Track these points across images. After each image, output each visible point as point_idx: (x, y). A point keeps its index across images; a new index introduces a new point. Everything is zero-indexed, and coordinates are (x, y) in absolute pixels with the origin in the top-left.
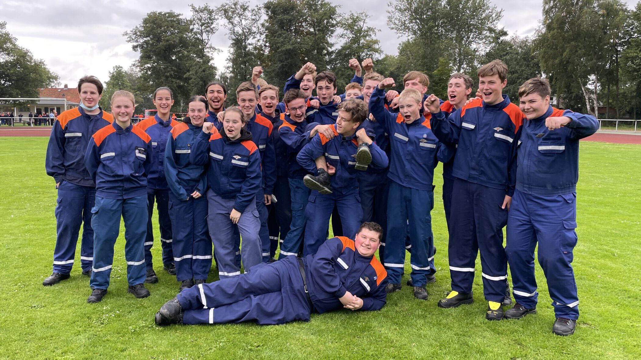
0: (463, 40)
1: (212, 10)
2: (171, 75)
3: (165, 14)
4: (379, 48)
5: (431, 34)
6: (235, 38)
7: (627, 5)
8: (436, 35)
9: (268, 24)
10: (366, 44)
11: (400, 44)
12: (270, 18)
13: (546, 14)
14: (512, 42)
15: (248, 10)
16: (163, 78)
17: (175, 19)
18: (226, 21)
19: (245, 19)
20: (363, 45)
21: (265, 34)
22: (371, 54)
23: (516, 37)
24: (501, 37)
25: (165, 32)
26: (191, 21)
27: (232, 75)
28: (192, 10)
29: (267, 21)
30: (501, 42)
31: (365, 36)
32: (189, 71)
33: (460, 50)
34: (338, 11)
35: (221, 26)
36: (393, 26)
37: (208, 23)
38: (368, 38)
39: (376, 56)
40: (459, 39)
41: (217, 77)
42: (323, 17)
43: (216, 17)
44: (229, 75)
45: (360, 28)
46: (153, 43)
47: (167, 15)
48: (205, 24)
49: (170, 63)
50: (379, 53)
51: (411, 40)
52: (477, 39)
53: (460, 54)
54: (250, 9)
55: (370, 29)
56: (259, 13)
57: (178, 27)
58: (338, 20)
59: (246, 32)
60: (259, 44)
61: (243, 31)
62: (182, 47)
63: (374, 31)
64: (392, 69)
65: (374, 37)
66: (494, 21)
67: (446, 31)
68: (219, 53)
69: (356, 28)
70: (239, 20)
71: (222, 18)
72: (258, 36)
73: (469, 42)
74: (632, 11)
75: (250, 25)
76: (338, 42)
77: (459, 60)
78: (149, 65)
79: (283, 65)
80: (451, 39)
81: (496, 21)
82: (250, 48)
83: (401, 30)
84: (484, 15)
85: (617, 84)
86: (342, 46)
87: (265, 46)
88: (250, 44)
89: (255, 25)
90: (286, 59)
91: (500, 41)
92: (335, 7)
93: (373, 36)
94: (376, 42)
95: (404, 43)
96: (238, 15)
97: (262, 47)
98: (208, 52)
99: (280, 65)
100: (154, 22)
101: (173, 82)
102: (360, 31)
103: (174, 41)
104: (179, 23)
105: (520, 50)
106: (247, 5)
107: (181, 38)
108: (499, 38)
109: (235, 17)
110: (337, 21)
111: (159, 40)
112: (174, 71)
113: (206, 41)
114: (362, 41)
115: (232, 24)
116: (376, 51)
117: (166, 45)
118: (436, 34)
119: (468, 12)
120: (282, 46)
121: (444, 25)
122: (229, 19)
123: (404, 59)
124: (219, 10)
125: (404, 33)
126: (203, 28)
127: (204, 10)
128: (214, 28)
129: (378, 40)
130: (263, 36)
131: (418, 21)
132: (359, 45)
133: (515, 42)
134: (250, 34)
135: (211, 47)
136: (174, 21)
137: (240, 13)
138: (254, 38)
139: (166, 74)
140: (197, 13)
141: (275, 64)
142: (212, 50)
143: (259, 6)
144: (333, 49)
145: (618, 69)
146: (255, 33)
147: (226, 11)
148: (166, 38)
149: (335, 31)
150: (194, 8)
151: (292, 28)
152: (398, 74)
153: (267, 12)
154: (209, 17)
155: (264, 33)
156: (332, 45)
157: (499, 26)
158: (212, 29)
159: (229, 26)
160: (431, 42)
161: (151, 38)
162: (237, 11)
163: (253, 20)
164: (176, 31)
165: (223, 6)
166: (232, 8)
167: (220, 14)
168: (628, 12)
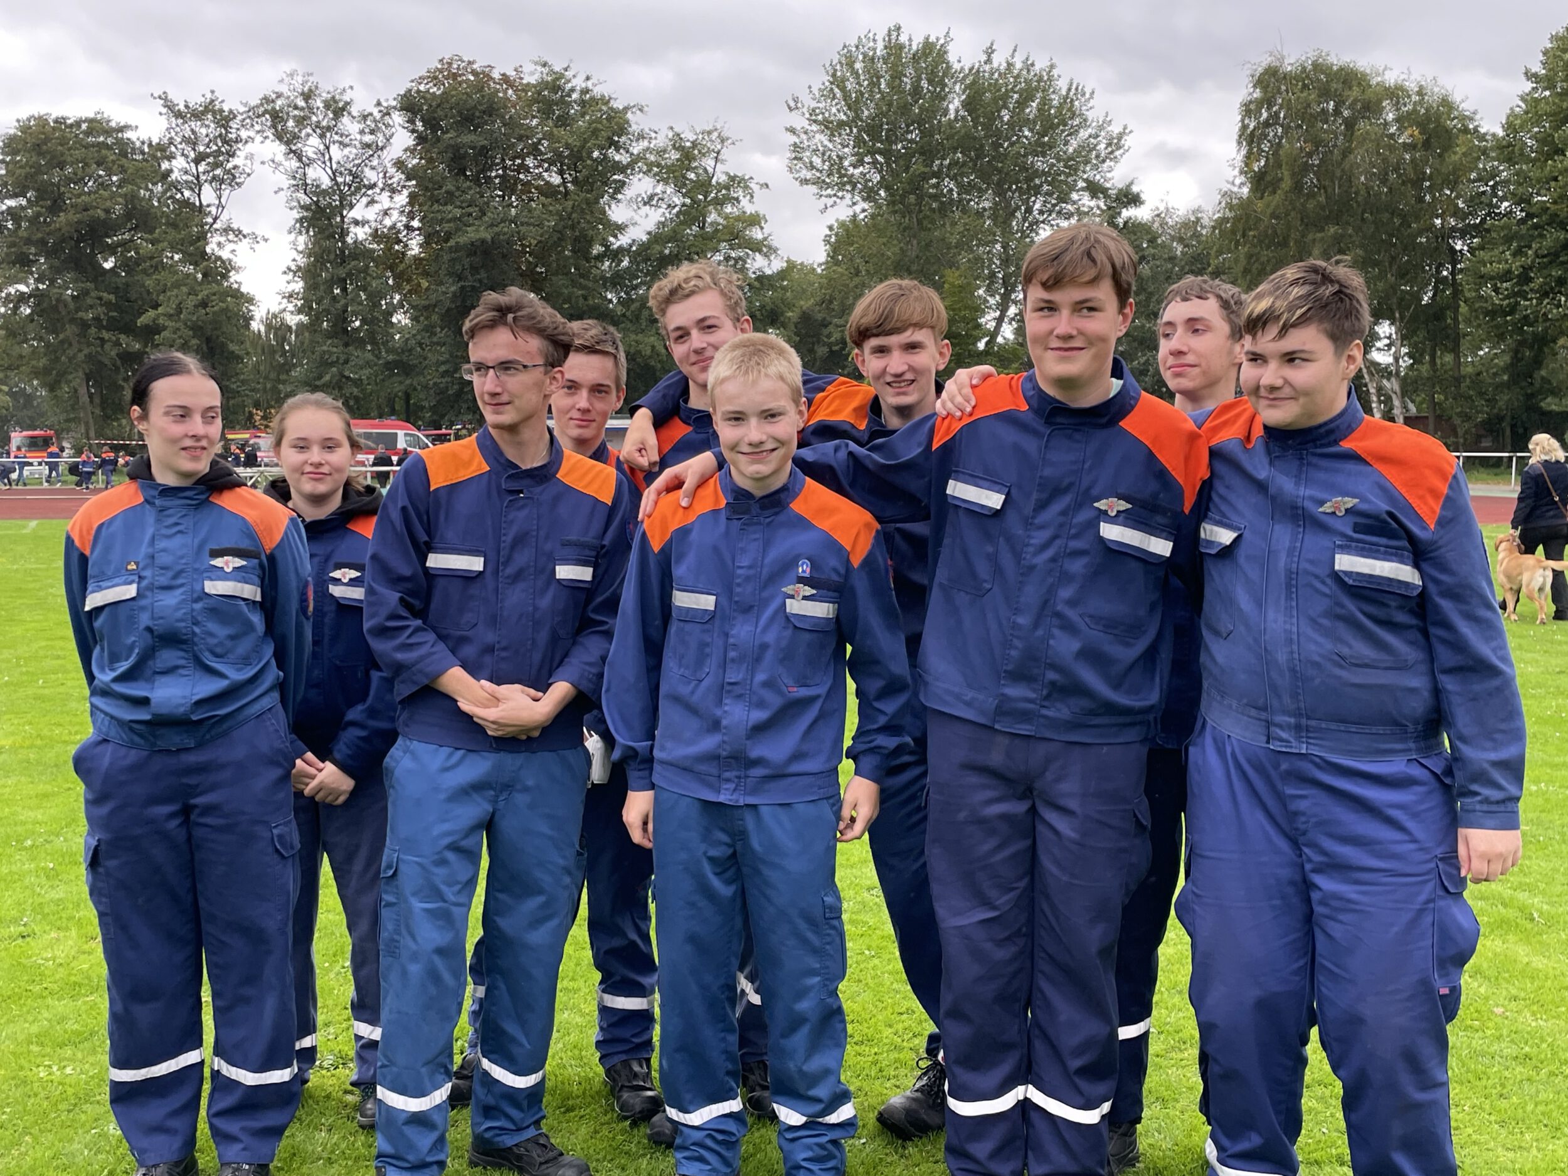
0: (1015, 217)
1: (231, 111)
2: (97, 319)
3: (78, 123)
4: (765, 239)
5: (920, 198)
6: (308, 201)
7: (1477, 117)
8: (935, 201)
9: (415, 161)
10: (724, 227)
11: (831, 228)
12: (421, 139)
13: (1250, 143)
14: (1156, 225)
15: (349, 113)
16: (70, 330)
17: (109, 141)
18: (277, 149)
19: (341, 143)
20: (717, 231)
21: (405, 192)
22: (740, 258)
23: (1167, 210)
24: (1124, 210)
25: (80, 181)
26: (161, 148)
27: (304, 318)
28: (164, 110)
29: (411, 151)
30: (1126, 223)
31: (719, 203)
32: (156, 306)
33: (1005, 247)
34: (636, 123)
35: (263, 163)
36: (808, 175)
37: (219, 152)
38: (728, 209)
39: (757, 265)
40: (1003, 215)
41: (255, 325)
42: (586, 141)
43: (244, 134)
44: (293, 320)
45: (703, 177)
46: (38, 215)
47: (84, 126)
48: (208, 155)
49: (95, 280)
50: (766, 256)
51: (862, 216)
52: (1054, 215)
53: (1006, 261)
54: (355, 111)
55: (734, 180)
56: (387, 126)
57: (122, 166)
58: (635, 152)
59: (345, 184)
60: (388, 222)
61: (334, 179)
62: (136, 229)
63: (746, 187)
64: (806, 304)
65: (747, 207)
66: (1104, 161)
67: (963, 189)
68: (256, 246)
69: (692, 176)
70: (322, 147)
71: (266, 138)
72: (384, 200)
73: (1031, 225)
74: (1494, 135)
75: (356, 162)
76: (637, 218)
77: (1003, 279)
78: (23, 288)
79: (462, 288)
80: (979, 214)
81: (1108, 163)
82: (360, 233)
83: (828, 185)
84: (1074, 144)
85: (1455, 350)
86: (649, 233)
87: (408, 227)
88: (356, 223)
89: (375, 162)
90: (474, 269)
91: (1120, 221)
92: (626, 109)
93: (744, 202)
94: (755, 220)
95: (842, 224)
96: (318, 131)
97: (399, 232)
98: (219, 244)
99: (453, 289)
100: (38, 148)
101: (102, 340)
102: (704, 185)
103: (107, 211)
104: (123, 154)
105: (1180, 249)
106: (346, 98)
107: (132, 198)
108: (1119, 214)
109: (308, 135)
110: (632, 154)
111: (56, 206)
112: (108, 304)
113: (213, 210)
114: (712, 217)
115: (299, 156)
116: (757, 247)
117: (79, 222)
118: (935, 197)
119: (1027, 133)
120: (458, 230)
121: (956, 171)
122: (288, 143)
123: (842, 275)
124: (254, 113)
125: (840, 194)
126: (201, 168)
127: (203, 113)
128: (235, 167)
129: (761, 213)
130: (402, 199)
131: (880, 158)
132: (703, 228)
133: (1163, 224)
134: (358, 189)
135: (227, 230)
136: (109, 147)
137: (324, 123)
138: (372, 202)
139: (80, 314)
140: (180, 121)
141: (441, 283)
142: (231, 237)
143: (385, 104)
144: (623, 240)
145: (1459, 306)
146: (373, 186)
147: (276, 117)
148: (79, 200)
149: (624, 183)
150: (169, 106)
151: (493, 174)
152: (824, 319)
153: (411, 121)
154: (220, 135)
155: (404, 187)
156: (621, 228)
157: (1116, 176)
158: (228, 172)
159: (287, 164)
160: (920, 222)
161: (29, 201)
162: (314, 119)
163: (368, 146)
164: (115, 178)
165: (266, 100)
166: (296, 107)
167: (257, 127)
168: (1483, 137)
